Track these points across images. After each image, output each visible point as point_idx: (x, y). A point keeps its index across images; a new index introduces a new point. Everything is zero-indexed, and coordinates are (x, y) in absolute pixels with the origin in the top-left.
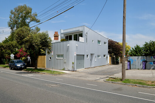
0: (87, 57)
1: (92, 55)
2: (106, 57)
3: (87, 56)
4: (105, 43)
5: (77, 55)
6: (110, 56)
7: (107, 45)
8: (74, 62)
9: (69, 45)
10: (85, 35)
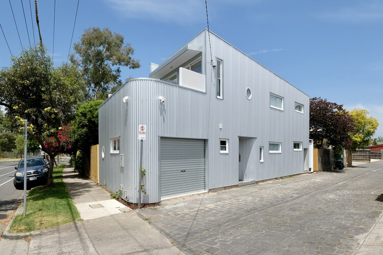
0: (223, 148)
2: (301, 149)
3: (223, 143)
4: (299, 107)
6: (316, 146)
9: (126, 98)
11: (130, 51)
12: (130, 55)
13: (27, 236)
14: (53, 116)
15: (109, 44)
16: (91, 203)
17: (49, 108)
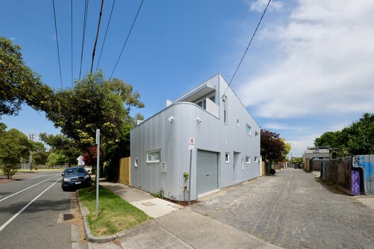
0: (227, 159)
1: (236, 153)
2: (257, 161)
3: (227, 156)
4: (256, 134)
5: (199, 150)
6: (263, 160)
7: (259, 137)
8: (188, 173)
9: (172, 118)
10: (221, 100)
11: (138, 96)
12: (138, 99)
13: (114, 239)
14: (111, 130)
15: (124, 90)
16: (143, 202)
17: (108, 123)
